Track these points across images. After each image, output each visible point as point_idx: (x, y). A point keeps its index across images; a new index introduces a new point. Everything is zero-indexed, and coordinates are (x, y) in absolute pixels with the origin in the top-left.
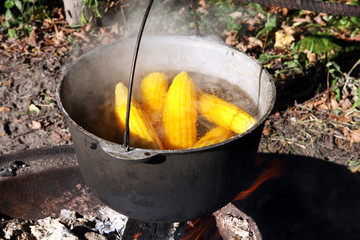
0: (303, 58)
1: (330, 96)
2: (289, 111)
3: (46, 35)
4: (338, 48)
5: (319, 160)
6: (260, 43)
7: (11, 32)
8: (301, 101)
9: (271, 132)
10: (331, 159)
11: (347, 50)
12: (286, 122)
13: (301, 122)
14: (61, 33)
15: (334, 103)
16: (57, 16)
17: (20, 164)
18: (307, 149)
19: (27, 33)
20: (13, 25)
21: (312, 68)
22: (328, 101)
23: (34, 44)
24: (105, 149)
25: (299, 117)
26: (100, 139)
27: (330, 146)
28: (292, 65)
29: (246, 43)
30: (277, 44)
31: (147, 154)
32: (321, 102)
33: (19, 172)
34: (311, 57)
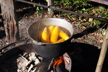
0: (93, 24)
1: (97, 32)
2: (88, 35)
3: (44, 16)
4: (101, 23)
5: (92, 45)
6: (86, 20)
7: (37, 15)
8: (91, 33)
9: (84, 39)
10: (95, 46)
11: (103, 23)
12: (87, 37)
13: (90, 37)
14: (46, 16)
15: (98, 34)
16: (47, 12)
17: (28, 41)
18: (90, 43)
19: (40, 15)
20: (38, 13)
21: (95, 26)
22: (97, 33)
23: (41, 17)
24: (33, 42)
25: (90, 36)
26: (33, 40)
27: (95, 43)
28: (91, 25)
29: (83, 20)
30: (89, 21)
31: (42, 44)
32: (95, 34)
33: (27, 43)
34: (95, 24)
